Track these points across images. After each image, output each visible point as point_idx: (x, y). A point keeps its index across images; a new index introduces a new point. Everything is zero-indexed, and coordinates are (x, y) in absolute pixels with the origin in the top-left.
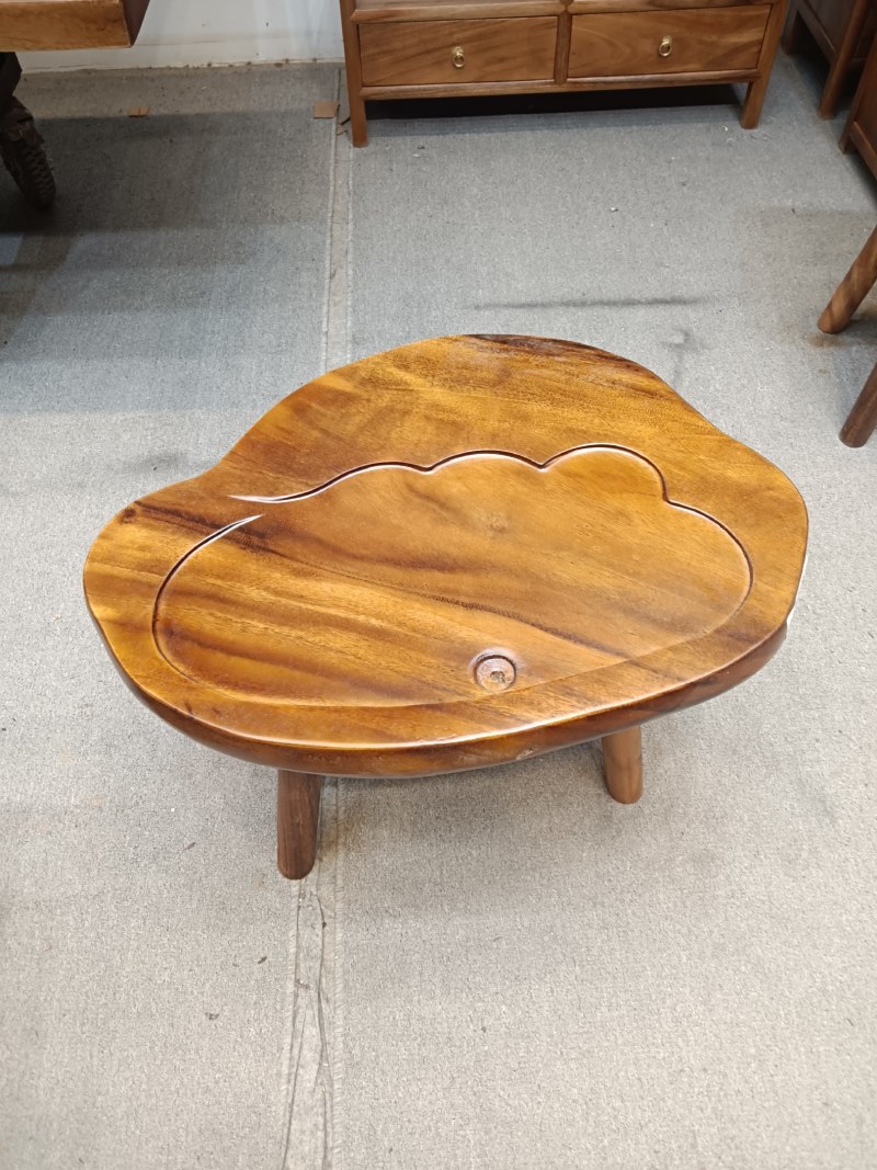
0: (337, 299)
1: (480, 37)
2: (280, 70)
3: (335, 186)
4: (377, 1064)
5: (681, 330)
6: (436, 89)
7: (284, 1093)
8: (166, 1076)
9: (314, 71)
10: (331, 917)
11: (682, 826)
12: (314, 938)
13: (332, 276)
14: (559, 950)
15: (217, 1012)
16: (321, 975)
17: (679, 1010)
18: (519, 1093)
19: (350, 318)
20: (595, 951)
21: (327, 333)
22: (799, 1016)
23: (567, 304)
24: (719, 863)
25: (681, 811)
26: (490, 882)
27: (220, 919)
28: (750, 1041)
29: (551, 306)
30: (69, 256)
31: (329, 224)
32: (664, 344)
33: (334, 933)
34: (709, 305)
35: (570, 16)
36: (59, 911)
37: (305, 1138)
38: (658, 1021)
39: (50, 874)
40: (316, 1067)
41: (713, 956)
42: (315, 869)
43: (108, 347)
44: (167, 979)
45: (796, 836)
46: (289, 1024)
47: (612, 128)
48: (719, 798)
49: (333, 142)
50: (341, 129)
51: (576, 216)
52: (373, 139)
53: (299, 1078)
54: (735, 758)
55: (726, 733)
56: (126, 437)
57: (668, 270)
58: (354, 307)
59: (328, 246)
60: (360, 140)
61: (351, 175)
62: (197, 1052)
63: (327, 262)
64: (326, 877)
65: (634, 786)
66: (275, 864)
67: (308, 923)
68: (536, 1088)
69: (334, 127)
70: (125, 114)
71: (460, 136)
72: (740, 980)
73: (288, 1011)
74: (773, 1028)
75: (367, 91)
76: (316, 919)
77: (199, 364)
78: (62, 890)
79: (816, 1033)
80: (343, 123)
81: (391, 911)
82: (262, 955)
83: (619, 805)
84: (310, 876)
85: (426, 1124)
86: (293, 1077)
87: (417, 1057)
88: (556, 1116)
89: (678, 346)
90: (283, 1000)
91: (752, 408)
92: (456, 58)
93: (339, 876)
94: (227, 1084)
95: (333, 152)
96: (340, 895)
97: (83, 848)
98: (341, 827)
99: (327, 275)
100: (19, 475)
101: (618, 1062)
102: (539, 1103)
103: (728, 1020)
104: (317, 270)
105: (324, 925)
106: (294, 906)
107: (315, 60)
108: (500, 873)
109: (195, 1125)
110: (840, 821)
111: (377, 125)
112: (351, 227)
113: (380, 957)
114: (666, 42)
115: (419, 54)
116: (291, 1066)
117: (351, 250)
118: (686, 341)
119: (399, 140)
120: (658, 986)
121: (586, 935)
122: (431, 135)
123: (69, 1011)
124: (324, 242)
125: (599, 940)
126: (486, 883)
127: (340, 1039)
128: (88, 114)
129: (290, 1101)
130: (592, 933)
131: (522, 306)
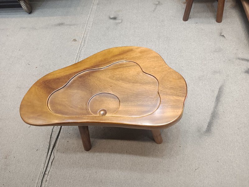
21: (93, 3)
32: (154, 4)
43: (56, 6)
56: (56, 21)
77: (70, 9)
100: (38, 26)
118: (159, 3)
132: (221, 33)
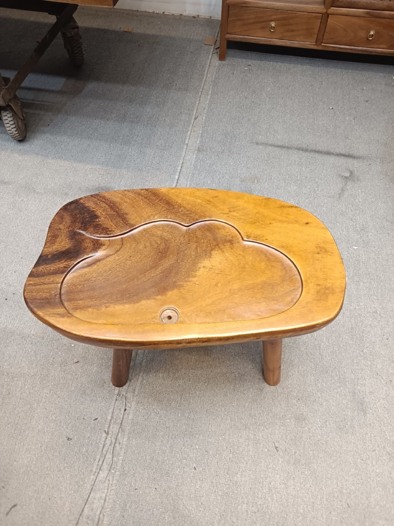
0: (196, 129)
1: (284, 19)
2: (195, 19)
3: (206, 77)
4: (134, 476)
5: (349, 170)
6: (260, 39)
7: (92, 479)
8: (44, 460)
9: (209, 22)
10: (129, 407)
11: (294, 401)
12: (120, 414)
13: (195, 119)
14: (225, 445)
15: (71, 438)
16: (119, 432)
17: (272, 484)
18: (192, 505)
19: (199, 139)
20: (241, 449)
21: (187, 144)
22: (327, 500)
23: (299, 149)
24: (307, 422)
25: (295, 394)
26: (201, 407)
27: (82, 398)
28: (302, 507)
29: (292, 149)
30: (83, 91)
31: (200, 94)
32: (339, 175)
33: (128, 414)
34: (365, 161)
35: (328, 15)
36: (16, 379)
37: (95, 502)
38: (262, 487)
39: (16, 362)
40: (107, 472)
41: (294, 464)
42: (127, 384)
43: (92, 135)
44: (54, 418)
45: (346, 418)
46: (100, 450)
47: (340, 69)
48: (314, 392)
49: (210, 56)
50: (215, 51)
51: (313, 108)
52: (228, 58)
53: (99, 475)
54: (326, 375)
55: (325, 363)
56: (90, 176)
57: (350, 141)
58: (202, 134)
59: (197, 104)
60: (222, 57)
61: (215, 73)
62: (59, 453)
63: (195, 112)
64: (131, 389)
65: (275, 379)
66: (110, 378)
67: (119, 408)
68: (200, 504)
69: (212, 50)
70: (122, 30)
71: (269, 62)
72: (303, 477)
73: (101, 444)
74: (313, 503)
75: (228, 36)
76: (122, 407)
77: (129, 149)
78: (19, 370)
79: (333, 510)
80: (216, 49)
81: (155, 411)
82: (96, 417)
83: (268, 385)
84: (124, 387)
85: (149, 507)
86: (96, 474)
87: (152, 478)
88: (206, 518)
89: (346, 177)
90: (100, 439)
91: (374, 213)
92: (272, 27)
93: (136, 390)
94: (69, 470)
95: (209, 61)
96: (135, 399)
97: (32, 353)
98: (142, 369)
99: (193, 117)
100: (42, 185)
101: (239, 501)
102: (200, 511)
103: (294, 494)
104: (190, 114)
105: (125, 410)
106: (114, 399)
107: (211, 17)
108: (207, 404)
109: (51, 484)
110: (368, 415)
111: (231, 52)
112: (209, 97)
113: (146, 430)
114: (372, 33)
115: (255, 23)
116: (97, 469)
117: (207, 108)
118: (350, 175)
119: (240, 60)
120: (266, 471)
121: (238, 441)
122: (255, 60)
123: (11, 423)
124: (196, 102)
125: (244, 445)
126: (200, 407)
127: (121, 462)
128: (106, 28)
129: (93, 484)
130: (241, 440)
131: (278, 146)
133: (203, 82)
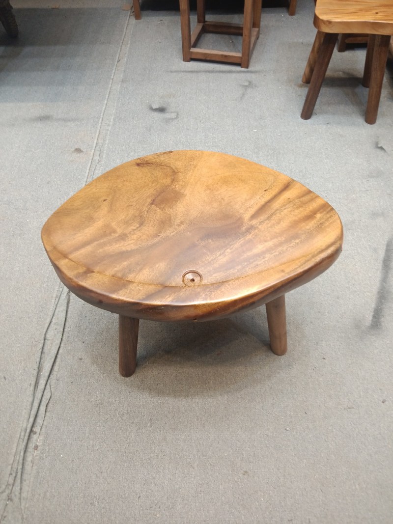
0: (119, 68)
3: (125, 32)
5: (248, 81)
13: (119, 61)
19: (122, 74)
21: (113, 79)
30: (21, 54)
31: (121, 44)
32: (240, 85)
34: (261, 73)
43: (31, 83)
49: (128, 18)
50: (132, 14)
51: (217, 44)
52: (143, 17)
56: (32, 110)
58: (124, 71)
60: (138, 17)
61: (132, 29)
63: (117, 57)
69: (129, 13)
77: (63, 88)
80: (133, 12)
89: (246, 86)
91: (269, 107)
94: (33, 299)
95: (127, 21)
99: (117, 60)
104: (113, 59)
111: (146, 12)
112: (129, 45)
117: (127, 53)
118: (249, 84)
119: (153, 18)
122: (166, 15)
124: (118, 50)
131: (189, 72)
132: (377, 144)
133: (123, 36)
